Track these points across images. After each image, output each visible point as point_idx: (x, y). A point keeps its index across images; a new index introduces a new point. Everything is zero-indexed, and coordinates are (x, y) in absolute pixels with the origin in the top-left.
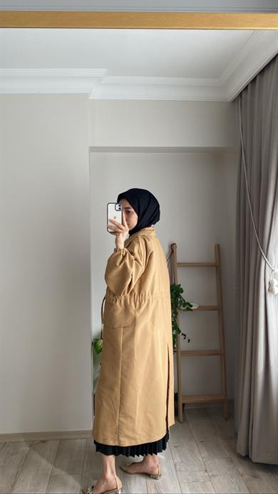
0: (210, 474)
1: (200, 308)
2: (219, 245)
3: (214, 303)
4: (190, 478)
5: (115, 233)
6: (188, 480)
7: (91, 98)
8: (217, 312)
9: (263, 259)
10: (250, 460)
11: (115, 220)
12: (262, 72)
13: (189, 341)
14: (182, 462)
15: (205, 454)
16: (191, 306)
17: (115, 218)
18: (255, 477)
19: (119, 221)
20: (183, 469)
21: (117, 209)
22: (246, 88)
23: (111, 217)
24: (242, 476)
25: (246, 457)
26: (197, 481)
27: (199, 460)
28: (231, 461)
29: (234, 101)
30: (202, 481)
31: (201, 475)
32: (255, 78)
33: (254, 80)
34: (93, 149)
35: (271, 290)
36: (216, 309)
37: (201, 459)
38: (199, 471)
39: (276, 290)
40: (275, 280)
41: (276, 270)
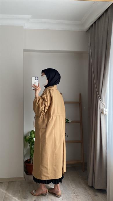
0: (76, 195)
1: (72, 122)
2: (80, 94)
3: (79, 119)
5: (35, 90)
6: (66, 197)
7: (24, 28)
8: (79, 123)
9: (99, 99)
10: (94, 188)
11: (35, 84)
12: (99, 19)
13: (67, 136)
14: (64, 190)
15: (74, 186)
16: (69, 121)
17: (35, 83)
18: (96, 195)
19: (37, 84)
20: (64, 193)
21: (36, 79)
22: (92, 26)
23: (33, 83)
24: (90, 195)
25: (92, 187)
26: (70, 198)
27: (71, 189)
28: (86, 189)
29: (87, 31)
30: (72, 198)
31: (72, 195)
33: (95, 22)
34: (25, 51)
35: (103, 113)
36: (79, 122)
37: (72, 188)
38: (71, 193)
39: (105, 113)
40: (104, 109)
41: (105, 104)
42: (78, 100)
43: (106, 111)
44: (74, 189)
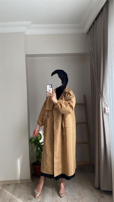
0: (82, 196)
2: (85, 95)
3: (84, 121)
4: (72, 198)
6: (72, 199)
7: (25, 34)
10: (100, 189)
11: (49, 92)
12: (96, 19)
14: (70, 191)
15: (80, 188)
18: (102, 197)
20: (69, 194)
22: (91, 27)
24: (96, 197)
26: (75, 199)
29: (88, 33)
30: (77, 199)
31: (77, 197)
32: (94, 22)
33: (93, 23)
34: (27, 56)
35: (105, 112)
36: (85, 123)
37: (78, 190)
38: (77, 195)
39: (107, 112)
40: (106, 108)
41: (107, 103)
42: (83, 102)
43: (108, 110)
44: (80, 191)
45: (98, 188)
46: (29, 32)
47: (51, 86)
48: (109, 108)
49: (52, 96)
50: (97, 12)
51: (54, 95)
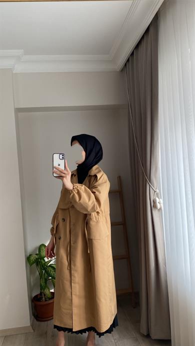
2: (120, 177)
3: (120, 220)
5: (61, 177)
7: (14, 72)
8: (122, 226)
9: (147, 183)
10: (150, 337)
11: (59, 167)
12: (137, 47)
17: (59, 165)
21: (61, 158)
22: (128, 60)
23: (56, 164)
25: (148, 336)
28: (137, 340)
29: (122, 70)
32: (133, 52)
33: (132, 54)
34: (18, 110)
35: (155, 206)
36: (121, 224)
39: (159, 206)
40: (157, 199)
41: (158, 191)
43: (160, 203)
45: (146, 334)
46: (19, 68)
47: (61, 155)
48: (161, 201)
49: (63, 175)
50: (138, 37)
51: (68, 174)
